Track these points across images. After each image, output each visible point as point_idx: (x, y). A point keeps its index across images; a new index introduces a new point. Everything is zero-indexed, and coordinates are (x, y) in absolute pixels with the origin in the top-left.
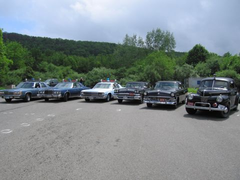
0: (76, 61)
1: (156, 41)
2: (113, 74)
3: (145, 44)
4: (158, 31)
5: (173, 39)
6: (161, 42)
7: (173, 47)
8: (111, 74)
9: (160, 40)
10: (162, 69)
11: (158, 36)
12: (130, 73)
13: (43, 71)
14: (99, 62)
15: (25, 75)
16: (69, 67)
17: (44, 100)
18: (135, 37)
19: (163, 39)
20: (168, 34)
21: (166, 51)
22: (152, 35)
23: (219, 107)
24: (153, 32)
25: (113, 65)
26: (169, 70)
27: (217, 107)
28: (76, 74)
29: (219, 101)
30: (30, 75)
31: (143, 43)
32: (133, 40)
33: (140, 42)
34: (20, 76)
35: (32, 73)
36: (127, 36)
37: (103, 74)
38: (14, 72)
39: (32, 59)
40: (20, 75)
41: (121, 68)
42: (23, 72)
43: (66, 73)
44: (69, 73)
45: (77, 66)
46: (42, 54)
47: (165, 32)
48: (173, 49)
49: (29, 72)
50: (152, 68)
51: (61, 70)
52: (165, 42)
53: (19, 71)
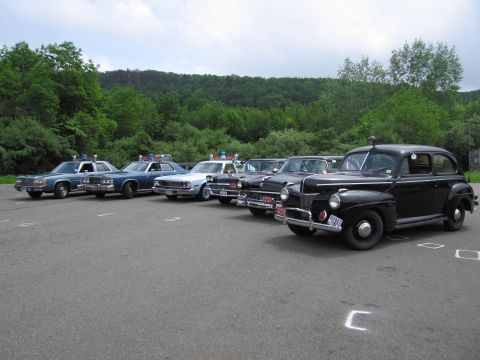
0: (245, 119)
1: (413, 67)
2: (308, 144)
3: (388, 77)
4: (418, 45)
5: (454, 62)
6: (424, 69)
7: (455, 78)
8: (302, 143)
9: (424, 65)
10: (411, 130)
11: (419, 57)
12: (343, 141)
13: (172, 139)
14: (289, 120)
15: (136, 147)
16: (221, 131)
17: (94, 196)
18: (365, 62)
19: (430, 61)
20: (443, 50)
21: (439, 89)
22: (405, 56)
23: (330, 220)
24: (406, 48)
25: (318, 124)
26: (429, 131)
27: (325, 222)
28: (236, 144)
29: (334, 204)
30: (144, 148)
31: (384, 75)
32: (361, 68)
33: (377, 72)
34: (126, 150)
35: (149, 144)
36: (347, 60)
37: (286, 143)
38: (117, 142)
39: (159, 118)
40: (125, 148)
41: (324, 130)
42: (131, 143)
43: (214, 143)
44: (220, 143)
45: (244, 128)
46: (179, 108)
47: (436, 45)
48: (454, 84)
49: (143, 143)
50: (387, 128)
51: (205, 136)
52: (436, 68)
53: (125, 141)
